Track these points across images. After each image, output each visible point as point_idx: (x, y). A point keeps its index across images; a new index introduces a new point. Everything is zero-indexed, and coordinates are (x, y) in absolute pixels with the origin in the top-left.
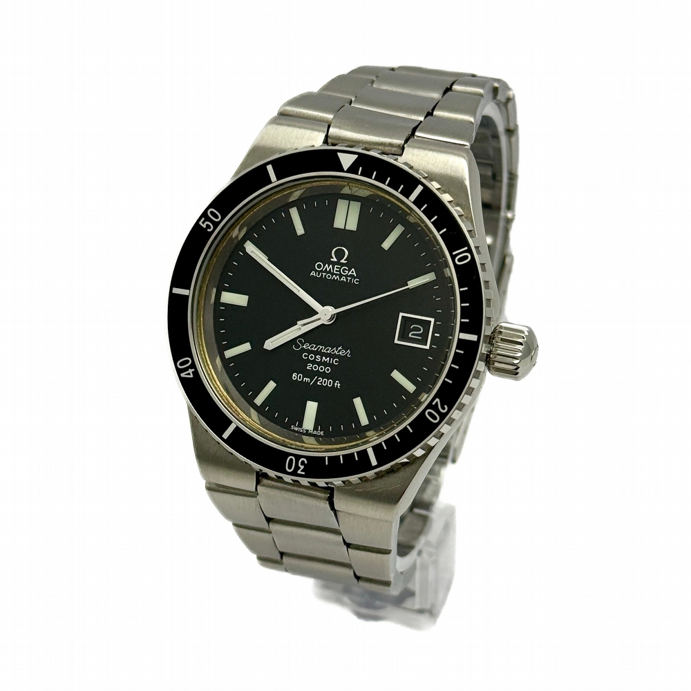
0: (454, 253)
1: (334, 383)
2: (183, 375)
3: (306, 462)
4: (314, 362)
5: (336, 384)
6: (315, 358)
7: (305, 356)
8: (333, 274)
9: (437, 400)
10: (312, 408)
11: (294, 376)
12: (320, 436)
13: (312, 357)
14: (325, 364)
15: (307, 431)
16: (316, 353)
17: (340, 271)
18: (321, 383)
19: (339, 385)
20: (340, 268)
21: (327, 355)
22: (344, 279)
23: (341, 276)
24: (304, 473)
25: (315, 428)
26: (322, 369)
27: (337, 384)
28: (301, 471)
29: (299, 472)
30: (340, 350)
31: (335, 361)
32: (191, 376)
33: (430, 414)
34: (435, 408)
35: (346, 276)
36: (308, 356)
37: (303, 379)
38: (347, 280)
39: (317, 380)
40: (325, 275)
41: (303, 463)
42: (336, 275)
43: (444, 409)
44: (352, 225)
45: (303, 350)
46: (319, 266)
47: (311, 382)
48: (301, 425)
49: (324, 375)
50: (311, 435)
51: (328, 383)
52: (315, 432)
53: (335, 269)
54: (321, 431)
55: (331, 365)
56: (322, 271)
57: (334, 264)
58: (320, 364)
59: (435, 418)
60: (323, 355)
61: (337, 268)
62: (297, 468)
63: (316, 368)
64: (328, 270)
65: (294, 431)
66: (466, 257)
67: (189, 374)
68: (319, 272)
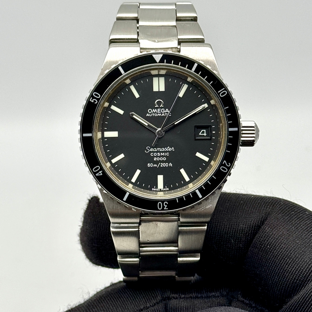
0: (219, 92)
1: (169, 164)
2: (97, 175)
3: (167, 203)
4: (157, 157)
5: (170, 165)
6: (157, 154)
7: (152, 154)
9: (225, 161)
10: (160, 178)
11: (148, 165)
12: (167, 191)
13: (155, 154)
14: (163, 157)
15: (160, 189)
16: (157, 152)
17: (161, 111)
18: (163, 165)
20: (161, 110)
21: (162, 152)
22: (163, 115)
25: (164, 187)
26: (161, 159)
27: (171, 165)
28: (166, 208)
29: (165, 209)
30: (169, 148)
31: (167, 154)
32: (101, 174)
33: (222, 168)
34: (224, 165)
35: (164, 113)
37: (153, 165)
38: (165, 115)
39: (160, 165)
40: (154, 115)
42: (159, 113)
43: (229, 165)
44: (162, 89)
45: (151, 152)
46: (150, 111)
47: (157, 166)
48: (157, 187)
49: (163, 162)
50: (162, 191)
51: (166, 165)
52: (164, 189)
53: (158, 111)
54: (167, 188)
55: (166, 156)
56: (152, 113)
57: (157, 108)
58: (160, 157)
59: (225, 170)
60: (160, 152)
61: (159, 110)
62: (163, 207)
63: (158, 159)
64: (155, 112)
65: (154, 191)
66: (225, 93)
67: (100, 174)
68: (151, 113)
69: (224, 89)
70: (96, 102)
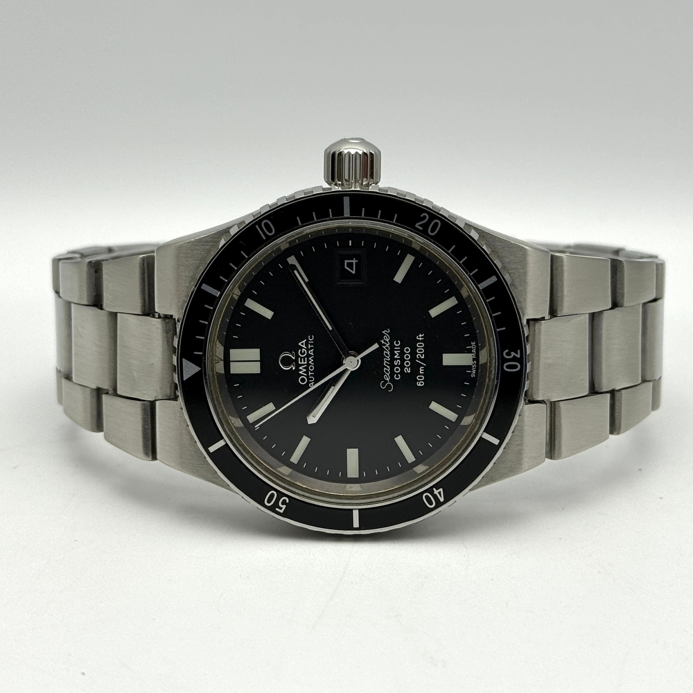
0: (264, 238)
1: (419, 341)
2: (442, 499)
3: (507, 351)
4: (402, 366)
5: (420, 339)
6: (397, 366)
7: (397, 377)
8: (308, 364)
9: (417, 226)
10: (449, 359)
11: (420, 385)
12: (477, 344)
13: (397, 370)
14: (402, 354)
15: (474, 360)
16: (392, 366)
17: (304, 358)
18: (422, 354)
19: (420, 336)
20: (301, 358)
21: (393, 354)
22: (311, 352)
23: (309, 356)
24: (519, 351)
25: (469, 351)
26: (407, 357)
27: (420, 337)
28: (517, 354)
29: (518, 356)
30: (384, 341)
31: (397, 344)
32: (441, 490)
33: (433, 231)
34: (425, 226)
35: (308, 350)
36: (397, 374)
37: (421, 375)
38: (311, 348)
39: (420, 359)
40: (311, 372)
41: (508, 354)
42: (308, 360)
43: (425, 217)
44: (255, 353)
45: (392, 380)
46: (303, 380)
47: (423, 366)
48: (469, 367)
49: (413, 353)
50: (477, 355)
51: (420, 347)
52: (474, 351)
53: (303, 363)
54: (471, 345)
55: (402, 347)
56: (307, 377)
57: (298, 366)
58: (402, 360)
59: (436, 224)
60: (393, 359)
61: (301, 361)
62: (515, 359)
63: (408, 363)
64: (305, 370)
65: (476, 374)
66: (266, 225)
67: (440, 493)
68: (308, 379)
69: (257, 226)
70: (284, 501)
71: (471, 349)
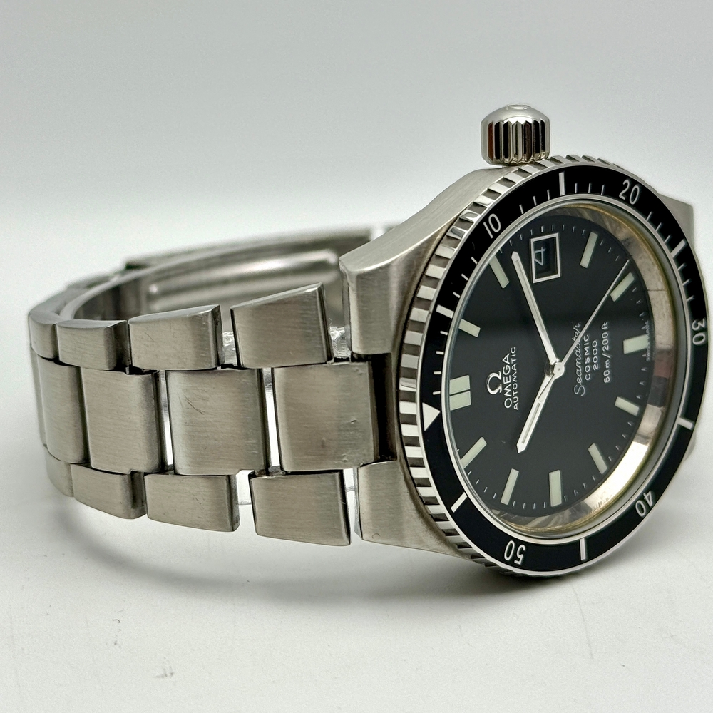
0: (492, 237)
1: (604, 331)
2: (651, 503)
3: (695, 322)
4: (592, 364)
5: (605, 328)
6: (588, 364)
7: (588, 377)
8: (512, 383)
9: (620, 194)
10: (629, 345)
11: (606, 381)
12: (651, 323)
13: (587, 369)
14: (591, 349)
15: (648, 341)
16: (584, 365)
17: (508, 376)
18: (606, 346)
19: (605, 324)
20: (506, 376)
21: (583, 352)
22: (514, 367)
23: (512, 372)
24: (704, 320)
25: (644, 333)
26: (595, 352)
27: (605, 326)
28: (702, 323)
29: (703, 325)
31: (587, 339)
32: (649, 494)
33: (633, 198)
34: (627, 194)
35: (511, 365)
36: (588, 374)
37: (607, 369)
38: (514, 363)
39: (606, 352)
40: (515, 391)
41: (696, 325)
42: (512, 378)
43: (626, 184)
44: (465, 382)
45: (585, 382)
46: (508, 403)
47: (608, 358)
48: (644, 351)
49: (600, 346)
50: (652, 335)
51: (606, 336)
52: (648, 331)
53: (507, 382)
54: (645, 325)
55: (591, 341)
56: (512, 398)
57: (503, 387)
58: (592, 356)
59: (636, 190)
61: (505, 381)
62: (701, 329)
63: (596, 359)
64: (509, 390)
65: (651, 357)
66: (493, 219)
67: (649, 497)
68: (514, 400)
69: (485, 224)
70: (522, 549)
71: (645, 330)
